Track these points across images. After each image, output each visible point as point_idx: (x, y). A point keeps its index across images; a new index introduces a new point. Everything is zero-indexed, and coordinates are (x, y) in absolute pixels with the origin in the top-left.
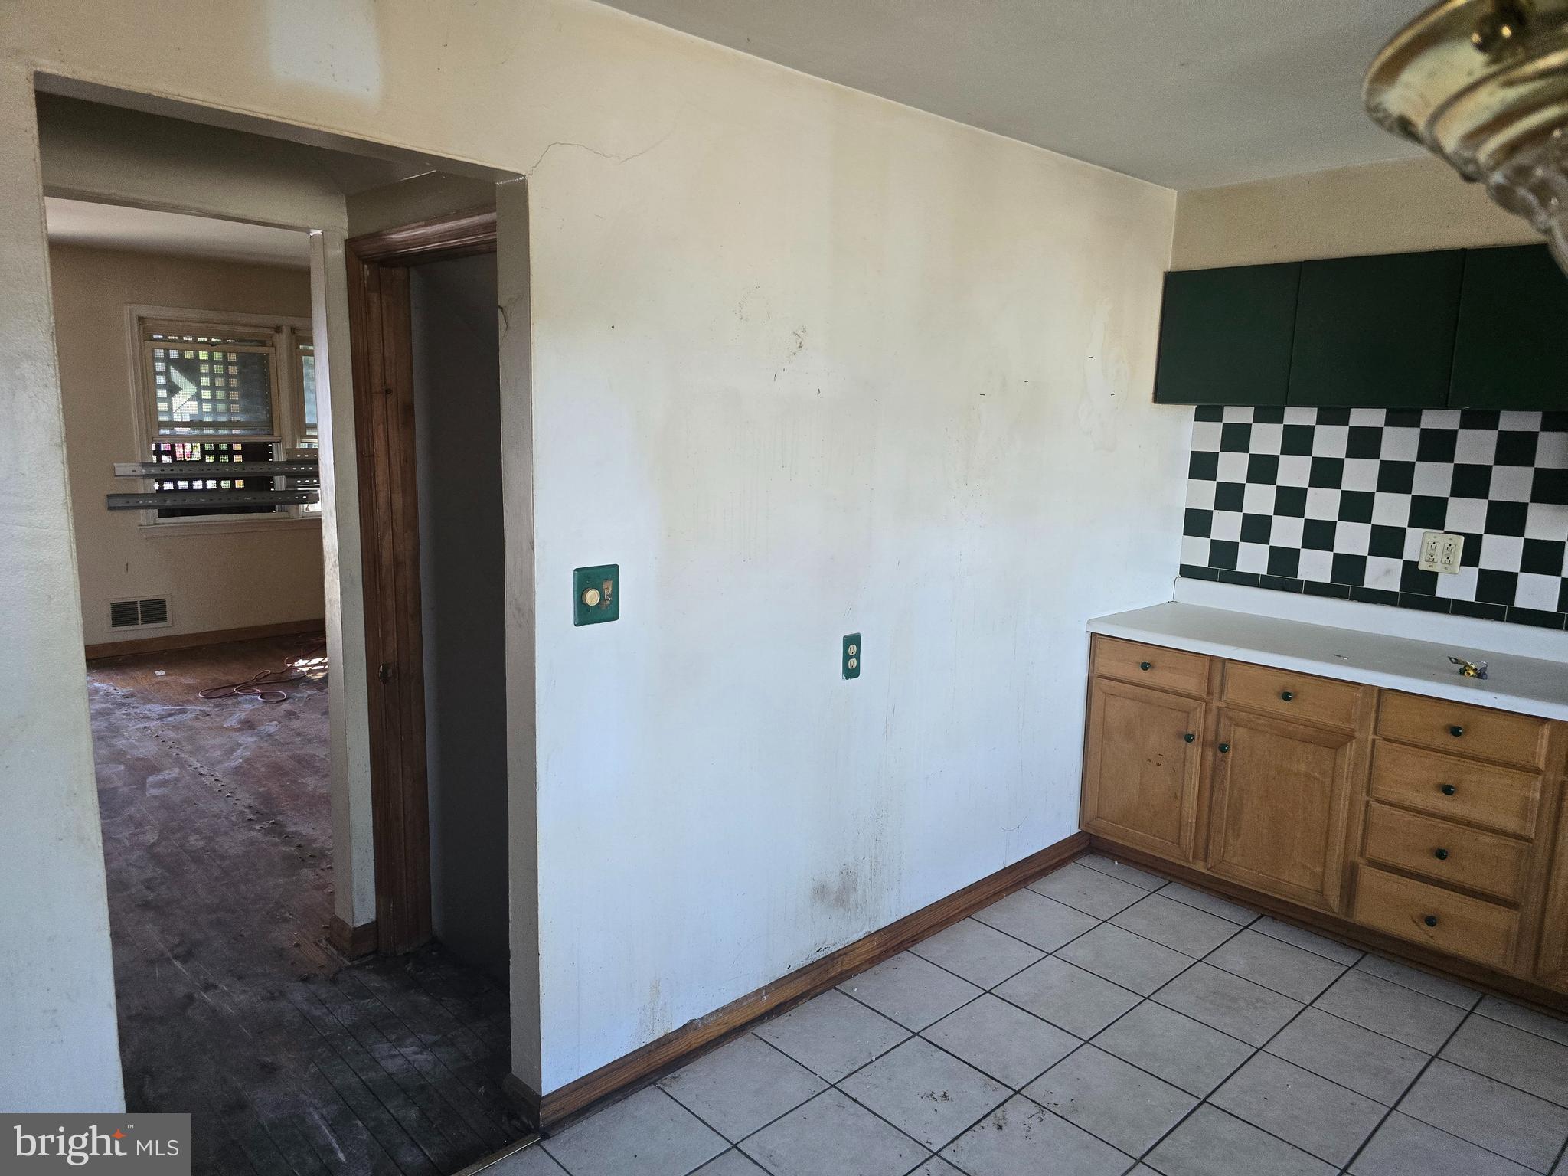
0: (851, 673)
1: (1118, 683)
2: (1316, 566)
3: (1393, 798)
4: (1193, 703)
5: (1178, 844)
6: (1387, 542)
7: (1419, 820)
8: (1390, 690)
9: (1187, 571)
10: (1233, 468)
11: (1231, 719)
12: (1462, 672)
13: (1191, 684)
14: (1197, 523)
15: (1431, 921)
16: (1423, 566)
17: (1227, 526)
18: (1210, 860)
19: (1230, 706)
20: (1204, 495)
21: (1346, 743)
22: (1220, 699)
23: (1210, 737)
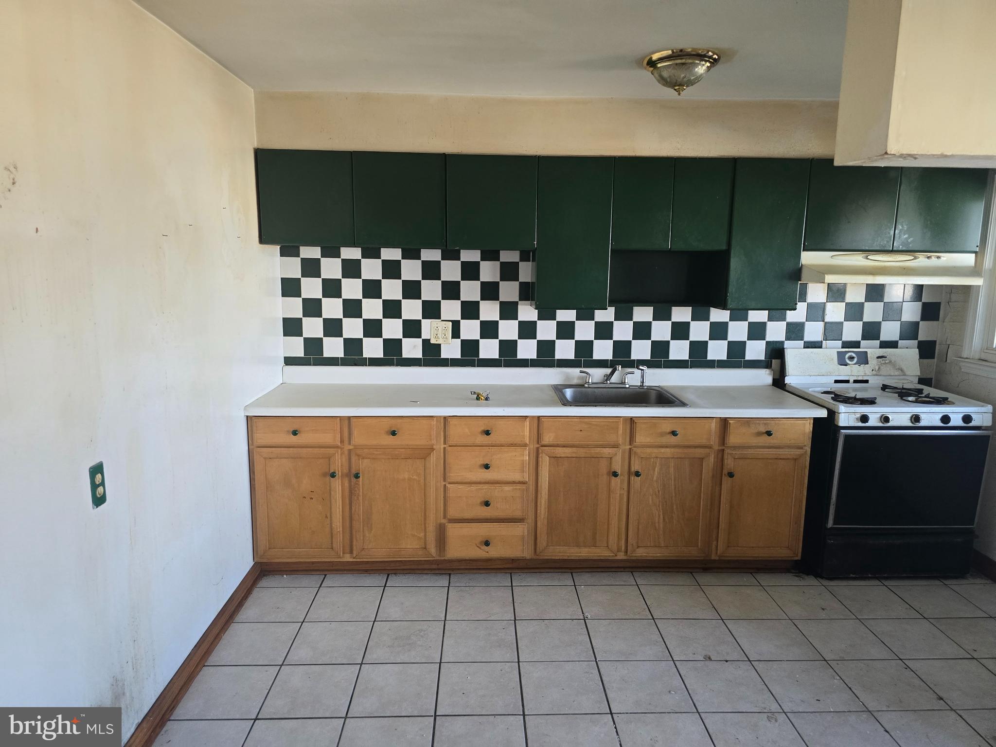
0: (99, 500)
1: (274, 449)
2: (373, 348)
3: (459, 479)
4: (332, 451)
5: (332, 548)
6: (412, 329)
7: (474, 488)
8: (450, 416)
9: (290, 361)
10: (312, 288)
11: (358, 456)
12: (478, 398)
13: (327, 438)
14: (292, 327)
15: (487, 543)
16: (433, 341)
17: (313, 327)
18: (355, 552)
19: (356, 447)
20: (294, 308)
21: (430, 454)
22: (350, 444)
23: (346, 471)
